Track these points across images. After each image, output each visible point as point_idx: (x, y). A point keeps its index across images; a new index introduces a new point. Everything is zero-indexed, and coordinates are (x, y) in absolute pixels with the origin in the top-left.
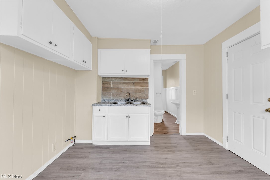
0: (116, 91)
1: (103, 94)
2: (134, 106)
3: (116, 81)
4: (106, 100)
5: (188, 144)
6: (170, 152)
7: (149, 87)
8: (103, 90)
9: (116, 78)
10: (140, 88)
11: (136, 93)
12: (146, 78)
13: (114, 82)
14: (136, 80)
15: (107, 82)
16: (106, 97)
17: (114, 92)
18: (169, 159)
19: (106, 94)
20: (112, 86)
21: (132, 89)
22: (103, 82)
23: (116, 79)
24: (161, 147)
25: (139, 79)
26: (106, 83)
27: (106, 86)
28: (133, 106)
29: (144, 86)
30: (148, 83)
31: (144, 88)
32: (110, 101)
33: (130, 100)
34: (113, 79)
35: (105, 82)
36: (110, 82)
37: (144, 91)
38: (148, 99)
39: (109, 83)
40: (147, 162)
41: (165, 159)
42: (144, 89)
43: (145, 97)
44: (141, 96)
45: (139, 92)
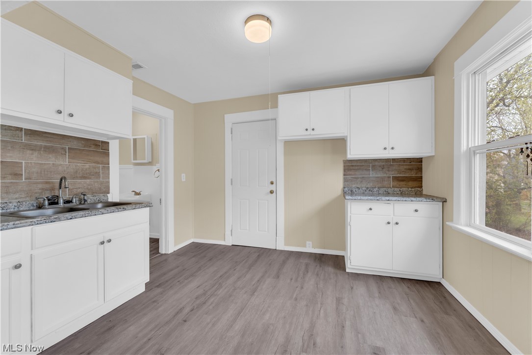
5: (193, 259)
6: (190, 279)
7: (110, 165)
10: (87, 166)
11: (74, 178)
12: (103, 142)
14: (75, 145)
18: (202, 285)
21: (60, 168)
24: (167, 281)
25: (83, 142)
29: (98, 163)
30: (107, 154)
31: (99, 168)
33: (61, 201)
37: (97, 175)
38: (109, 193)
40: (184, 308)
41: (197, 287)
42: (97, 170)
43: (100, 189)
44: (89, 187)
45: (84, 177)
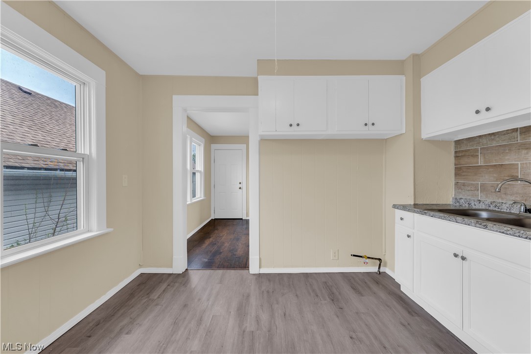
0: (495, 175)
1: (456, 184)
2: (478, 225)
3: (494, 144)
4: (462, 200)
8: (456, 175)
9: (493, 134)
13: (487, 149)
15: (466, 151)
16: (464, 193)
17: (487, 179)
19: (464, 185)
20: (481, 162)
22: (456, 152)
23: (493, 137)
26: (463, 154)
27: (466, 162)
28: (473, 224)
32: (473, 204)
34: (484, 141)
35: (463, 151)
36: (477, 150)
39: (472, 154)
